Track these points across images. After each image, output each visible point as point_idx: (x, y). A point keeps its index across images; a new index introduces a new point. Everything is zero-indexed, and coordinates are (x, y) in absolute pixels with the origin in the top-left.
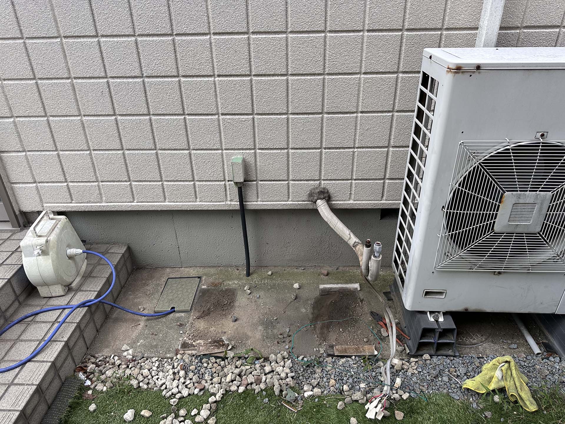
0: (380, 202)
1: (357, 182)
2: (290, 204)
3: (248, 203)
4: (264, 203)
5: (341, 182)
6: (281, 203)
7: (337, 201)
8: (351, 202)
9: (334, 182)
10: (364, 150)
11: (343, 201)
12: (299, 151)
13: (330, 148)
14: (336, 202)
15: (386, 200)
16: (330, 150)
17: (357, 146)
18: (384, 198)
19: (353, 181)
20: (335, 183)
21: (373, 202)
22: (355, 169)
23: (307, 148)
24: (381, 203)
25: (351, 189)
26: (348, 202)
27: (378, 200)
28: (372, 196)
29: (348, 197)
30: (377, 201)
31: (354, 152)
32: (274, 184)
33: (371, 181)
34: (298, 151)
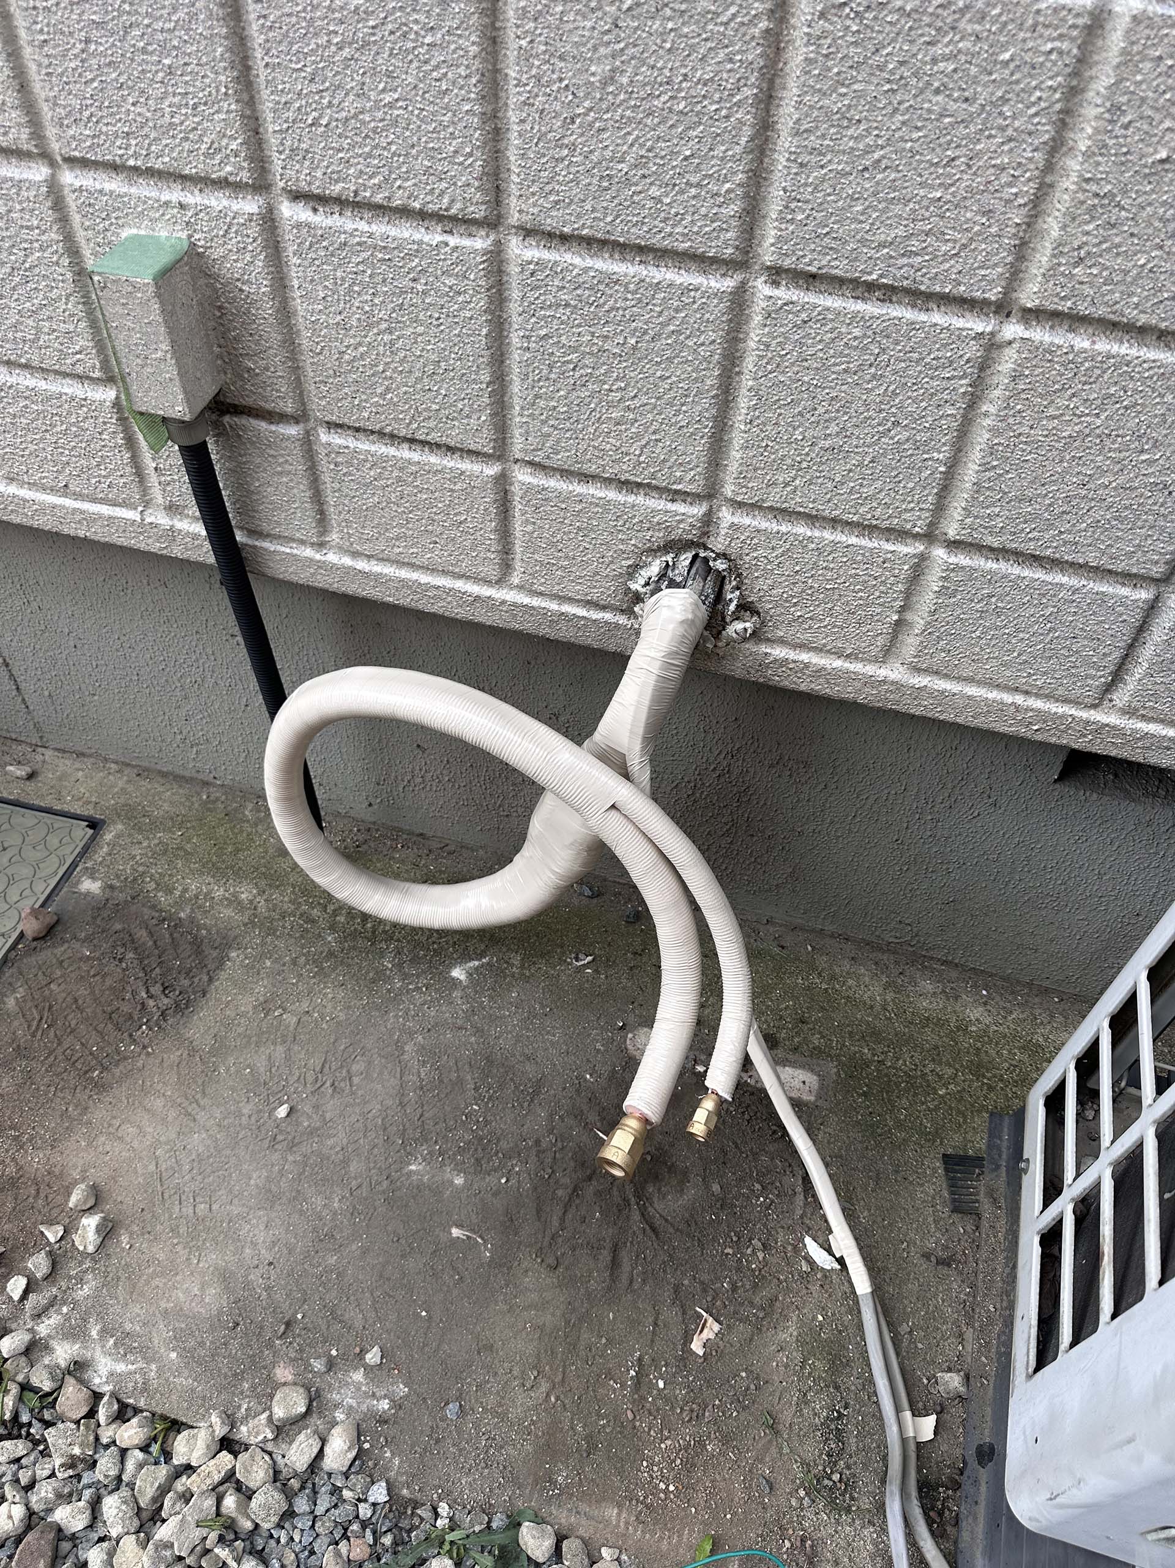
0: (1084, 714)
1: (962, 560)
2: (514, 604)
3: (266, 544)
4: (361, 565)
5: (853, 540)
6: (459, 584)
7: (802, 646)
8: (893, 672)
9: (802, 530)
10: (1081, 342)
11: (839, 654)
12: (577, 260)
13: (814, 276)
14: (792, 655)
15: (1129, 712)
16: (811, 298)
17: (1029, 295)
18: (1122, 696)
19: (939, 553)
20: (810, 539)
21: (1038, 704)
22: (970, 472)
23: (641, 250)
24: (1088, 722)
25: (908, 595)
26: (870, 669)
27: (1076, 703)
28: (1045, 666)
29: (880, 641)
30: (1066, 701)
31: (992, 345)
32: (410, 462)
33: (1065, 580)
34: (568, 257)
